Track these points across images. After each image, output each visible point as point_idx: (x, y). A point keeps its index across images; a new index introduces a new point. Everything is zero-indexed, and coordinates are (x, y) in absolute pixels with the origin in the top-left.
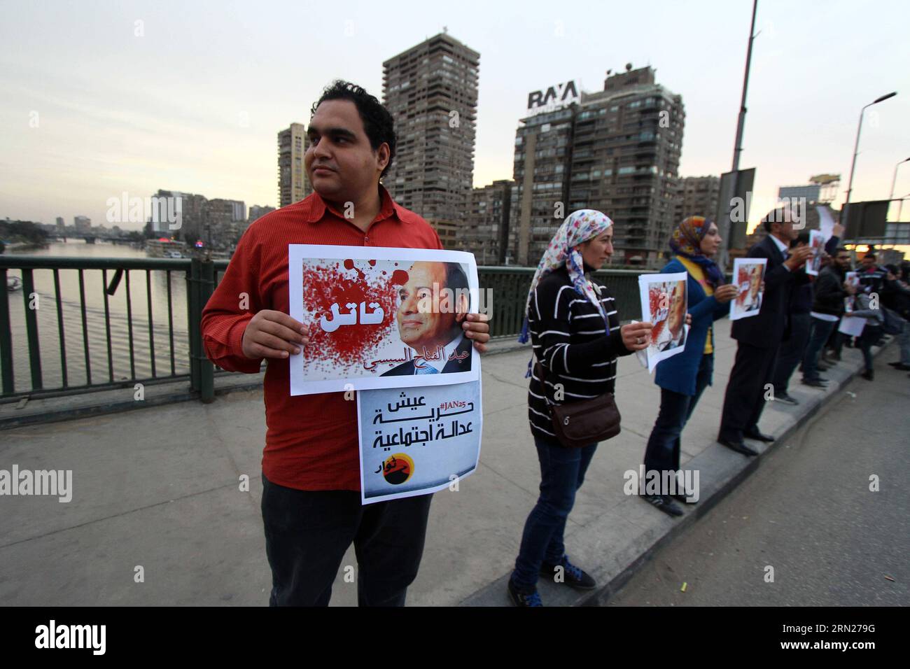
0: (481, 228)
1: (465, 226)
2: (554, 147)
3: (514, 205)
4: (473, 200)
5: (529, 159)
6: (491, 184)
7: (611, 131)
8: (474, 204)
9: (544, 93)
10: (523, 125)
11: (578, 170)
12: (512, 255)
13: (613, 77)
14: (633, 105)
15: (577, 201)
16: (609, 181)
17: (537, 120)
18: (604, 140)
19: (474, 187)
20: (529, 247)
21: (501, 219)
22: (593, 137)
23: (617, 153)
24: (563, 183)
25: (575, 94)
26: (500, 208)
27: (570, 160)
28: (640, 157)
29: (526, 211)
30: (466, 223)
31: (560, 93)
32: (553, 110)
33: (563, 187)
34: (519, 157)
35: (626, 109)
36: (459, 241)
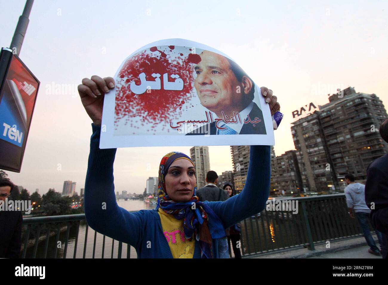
0: (285, 175)
1: (276, 175)
2: (312, 131)
3: (299, 161)
4: (277, 162)
5: (301, 139)
6: (284, 153)
7: (341, 118)
8: (278, 164)
9: (299, 110)
10: (293, 125)
11: (330, 139)
12: (307, 187)
13: (332, 96)
14: (348, 104)
15: (335, 154)
16: (351, 141)
17: (300, 122)
18: (339, 122)
19: (276, 156)
20: (315, 181)
21: (295, 169)
22: (332, 122)
23: (349, 127)
24: (324, 146)
25: (315, 107)
26: (292, 163)
27: (323, 135)
28: (364, 126)
29: (308, 163)
30: (276, 173)
31: (307, 109)
32: (306, 116)
33: (324, 148)
34: (295, 139)
35: (345, 107)
36: (275, 183)
